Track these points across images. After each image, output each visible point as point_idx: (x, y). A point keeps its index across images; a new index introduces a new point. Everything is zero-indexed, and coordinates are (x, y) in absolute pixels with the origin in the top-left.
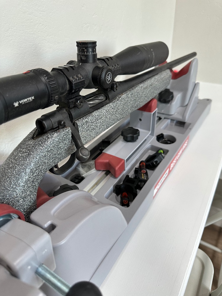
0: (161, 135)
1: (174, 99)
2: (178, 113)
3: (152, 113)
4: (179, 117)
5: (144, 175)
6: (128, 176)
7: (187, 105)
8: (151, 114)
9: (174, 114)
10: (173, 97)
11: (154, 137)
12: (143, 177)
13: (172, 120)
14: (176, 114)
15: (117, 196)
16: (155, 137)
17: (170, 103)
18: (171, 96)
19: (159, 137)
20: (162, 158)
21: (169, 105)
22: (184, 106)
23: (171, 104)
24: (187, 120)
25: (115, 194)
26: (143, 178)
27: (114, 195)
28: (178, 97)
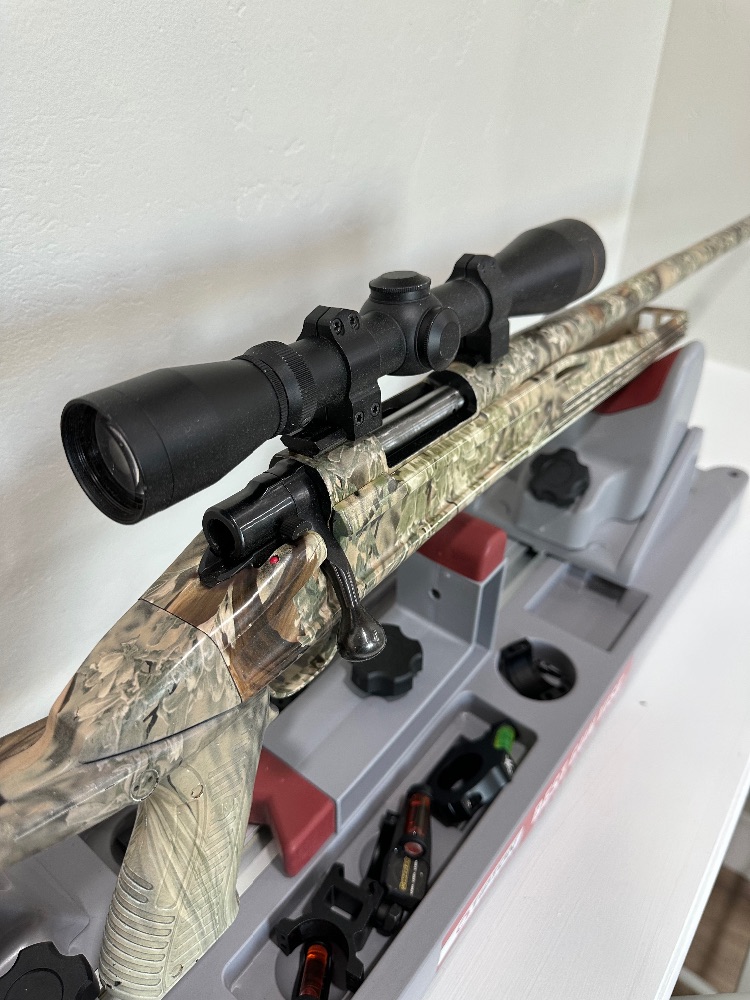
0: (523, 647)
1: (589, 493)
2: (603, 546)
3: (482, 585)
4: (607, 565)
5: (412, 865)
6: (338, 870)
7: (642, 518)
8: (478, 587)
9: (588, 545)
10: (584, 488)
11: (489, 654)
12: (405, 880)
13: (576, 569)
14: (592, 548)
15: (283, 955)
16: (493, 656)
17: (573, 507)
18: (578, 484)
19: (510, 655)
20: (502, 783)
21: (568, 513)
22: (630, 519)
23: (575, 511)
24: (636, 576)
25: (277, 950)
26: (403, 886)
27: (272, 949)
28: (606, 484)
